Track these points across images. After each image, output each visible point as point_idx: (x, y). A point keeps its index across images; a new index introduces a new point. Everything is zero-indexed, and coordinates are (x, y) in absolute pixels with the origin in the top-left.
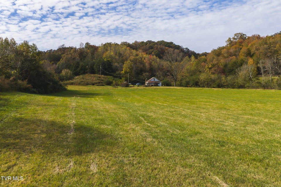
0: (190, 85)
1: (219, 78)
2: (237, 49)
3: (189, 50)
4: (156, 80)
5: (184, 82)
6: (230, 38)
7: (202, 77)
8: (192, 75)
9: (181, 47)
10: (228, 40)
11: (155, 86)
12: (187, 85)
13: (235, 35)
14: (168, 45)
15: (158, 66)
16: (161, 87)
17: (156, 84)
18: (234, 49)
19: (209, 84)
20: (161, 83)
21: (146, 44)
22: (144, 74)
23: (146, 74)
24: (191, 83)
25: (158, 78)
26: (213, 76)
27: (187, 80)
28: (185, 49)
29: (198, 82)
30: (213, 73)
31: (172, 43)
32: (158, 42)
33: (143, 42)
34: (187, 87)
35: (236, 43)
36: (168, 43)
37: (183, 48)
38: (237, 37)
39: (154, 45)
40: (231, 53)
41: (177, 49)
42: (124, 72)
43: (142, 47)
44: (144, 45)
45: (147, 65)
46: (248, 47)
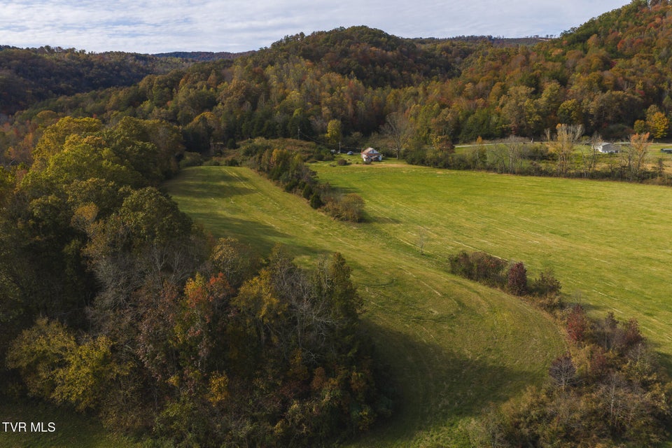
2: (489, 84)
4: (375, 152)
7: (429, 154)
8: (418, 150)
11: (375, 161)
15: (366, 108)
17: (377, 159)
18: (485, 83)
19: (435, 164)
20: (381, 157)
21: (335, 43)
22: (354, 135)
24: (417, 161)
25: (375, 147)
26: (440, 154)
36: (374, 32)
39: (349, 45)
40: (479, 89)
41: (393, 49)
42: (329, 135)
43: (327, 52)
44: (330, 46)
45: (350, 107)
46: (503, 83)
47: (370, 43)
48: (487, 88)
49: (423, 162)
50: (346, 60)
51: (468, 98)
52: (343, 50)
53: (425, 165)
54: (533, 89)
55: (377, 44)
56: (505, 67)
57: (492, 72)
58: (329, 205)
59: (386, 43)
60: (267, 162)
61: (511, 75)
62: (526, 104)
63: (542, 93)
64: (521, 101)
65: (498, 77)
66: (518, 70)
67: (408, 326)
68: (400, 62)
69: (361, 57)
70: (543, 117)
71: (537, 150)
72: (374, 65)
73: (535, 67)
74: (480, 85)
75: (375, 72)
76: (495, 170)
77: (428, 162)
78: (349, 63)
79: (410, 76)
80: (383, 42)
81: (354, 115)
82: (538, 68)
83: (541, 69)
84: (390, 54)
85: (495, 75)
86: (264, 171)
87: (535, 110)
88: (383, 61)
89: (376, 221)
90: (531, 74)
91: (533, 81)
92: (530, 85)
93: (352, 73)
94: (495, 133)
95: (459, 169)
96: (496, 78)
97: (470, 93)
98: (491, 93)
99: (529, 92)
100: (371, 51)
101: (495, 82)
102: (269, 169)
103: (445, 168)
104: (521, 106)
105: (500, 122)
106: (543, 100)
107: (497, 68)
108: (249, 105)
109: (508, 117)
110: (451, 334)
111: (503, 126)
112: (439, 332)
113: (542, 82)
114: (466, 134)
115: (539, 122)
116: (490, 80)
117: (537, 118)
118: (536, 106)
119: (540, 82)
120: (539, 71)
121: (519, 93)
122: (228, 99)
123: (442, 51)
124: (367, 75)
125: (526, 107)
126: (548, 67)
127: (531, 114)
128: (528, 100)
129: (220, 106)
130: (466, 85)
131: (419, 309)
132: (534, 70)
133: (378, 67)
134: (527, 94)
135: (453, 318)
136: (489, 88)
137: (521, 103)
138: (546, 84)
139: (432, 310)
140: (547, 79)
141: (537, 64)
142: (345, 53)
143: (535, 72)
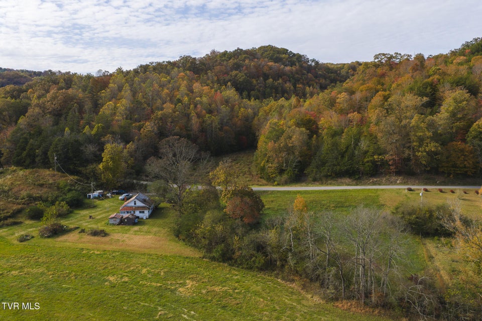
3: (317, 63)
9: (304, 58)
13: (377, 57)
28: (310, 63)
31: (285, 51)
37: (307, 59)
38: (379, 61)
42: (101, 166)
44: (224, 61)
46: (387, 93)
47: (270, 59)
50: (234, 73)
52: (235, 64)
54: (425, 99)
55: (277, 60)
56: (392, 74)
57: (375, 79)
59: (287, 59)
61: (399, 82)
62: (413, 122)
63: (440, 105)
64: (406, 117)
65: (383, 85)
66: (408, 76)
68: (297, 76)
69: (253, 70)
70: (443, 144)
71: (431, 216)
72: (266, 78)
73: (431, 72)
74: (358, 96)
78: (236, 76)
79: (305, 89)
80: (284, 58)
82: (435, 73)
83: (440, 74)
84: (288, 68)
85: (379, 83)
87: (429, 134)
90: (426, 80)
91: (428, 90)
92: (421, 94)
94: (362, 168)
96: (379, 87)
97: (343, 106)
99: (419, 104)
100: (267, 66)
101: (377, 91)
103: (224, 261)
104: (405, 127)
105: (371, 150)
106: (442, 116)
107: (383, 75)
109: (382, 142)
111: (375, 157)
114: (317, 167)
115: (436, 153)
116: (371, 88)
117: (432, 146)
118: (431, 125)
119: (438, 90)
120: (436, 77)
121: (403, 105)
126: (449, 72)
127: (421, 140)
128: (416, 117)
130: (339, 96)
132: (429, 76)
133: (270, 80)
134: (416, 108)
136: (368, 99)
137: (404, 122)
138: (447, 93)
140: (448, 86)
141: (434, 68)
142: (237, 67)
143: (431, 78)
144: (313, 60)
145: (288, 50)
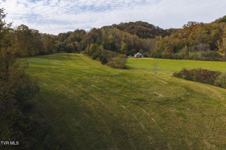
0: (157, 57)
1: (171, 54)
2: (188, 34)
3: (159, 28)
4: (140, 54)
5: (154, 56)
6: (185, 25)
7: (163, 53)
8: (158, 52)
9: (153, 26)
10: (183, 26)
11: (140, 57)
12: (156, 57)
13: (188, 23)
14: (144, 25)
15: (139, 43)
16: (143, 58)
17: (141, 57)
18: (186, 33)
19: (166, 57)
20: (143, 56)
21: (129, 25)
22: (132, 50)
23: (133, 49)
24: (158, 57)
25: (141, 53)
26: (168, 53)
27: (156, 55)
28: (156, 28)
29: (161, 56)
30: (168, 52)
31: (146, 23)
32: (137, 22)
33: (126, 24)
34: (156, 58)
35: (188, 28)
36: (144, 23)
37: (155, 26)
38: (189, 24)
39: (134, 26)
40: (184, 35)
41: (151, 28)
42: (122, 49)
43: (126, 27)
44: (127, 26)
45: (132, 42)
46: (194, 33)
47: (142, 26)
48: (187, 35)
49: (160, 57)
50: (133, 30)
51: (180, 38)
52: (132, 27)
53: (162, 58)
55: (145, 26)
56: (194, 28)
58: (110, 62)
60: (88, 50)
61: (197, 30)
66: (200, 28)
67: (124, 107)
68: (153, 32)
69: (139, 29)
72: (143, 32)
74: (184, 34)
75: (144, 34)
76: (193, 59)
77: (162, 57)
80: (147, 26)
81: (134, 46)
84: (149, 29)
85: (190, 30)
86: (87, 53)
87: (209, 39)
88: (147, 32)
89: (133, 69)
93: (135, 33)
95: (177, 59)
96: (191, 31)
97: (180, 37)
98: (189, 36)
100: (142, 28)
101: (190, 33)
102: (88, 53)
104: (203, 38)
105: (194, 44)
107: (191, 28)
108: (93, 40)
110: (181, 118)
112: (164, 116)
113: (211, 31)
116: (188, 32)
118: (210, 37)
122: (85, 38)
123: (169, 31)
124: (141, 35)
125: (205, 38)
126: (212, 26)
127: (207, 40)
128: (206, 35)
129: (82, 41)
130: (179, 34)
131: (141, 92)
133: (145, 33)
135: (182, 101)
139: (156, 93)
140: (212, 29)
142: (133, 28)
143: (207, 28)
144: (157, 27)
145: (147, 23)
